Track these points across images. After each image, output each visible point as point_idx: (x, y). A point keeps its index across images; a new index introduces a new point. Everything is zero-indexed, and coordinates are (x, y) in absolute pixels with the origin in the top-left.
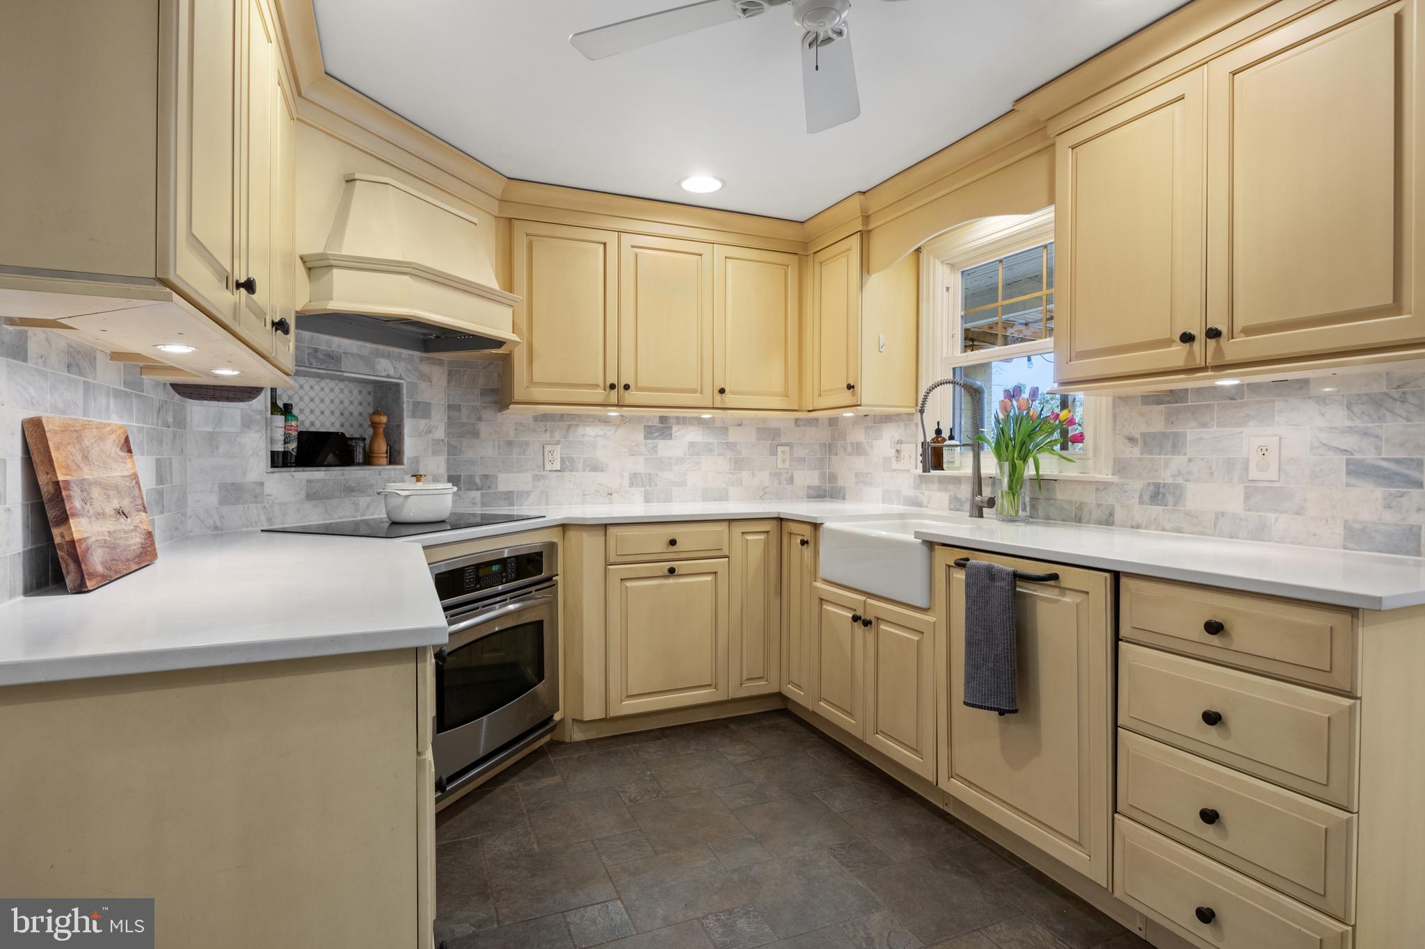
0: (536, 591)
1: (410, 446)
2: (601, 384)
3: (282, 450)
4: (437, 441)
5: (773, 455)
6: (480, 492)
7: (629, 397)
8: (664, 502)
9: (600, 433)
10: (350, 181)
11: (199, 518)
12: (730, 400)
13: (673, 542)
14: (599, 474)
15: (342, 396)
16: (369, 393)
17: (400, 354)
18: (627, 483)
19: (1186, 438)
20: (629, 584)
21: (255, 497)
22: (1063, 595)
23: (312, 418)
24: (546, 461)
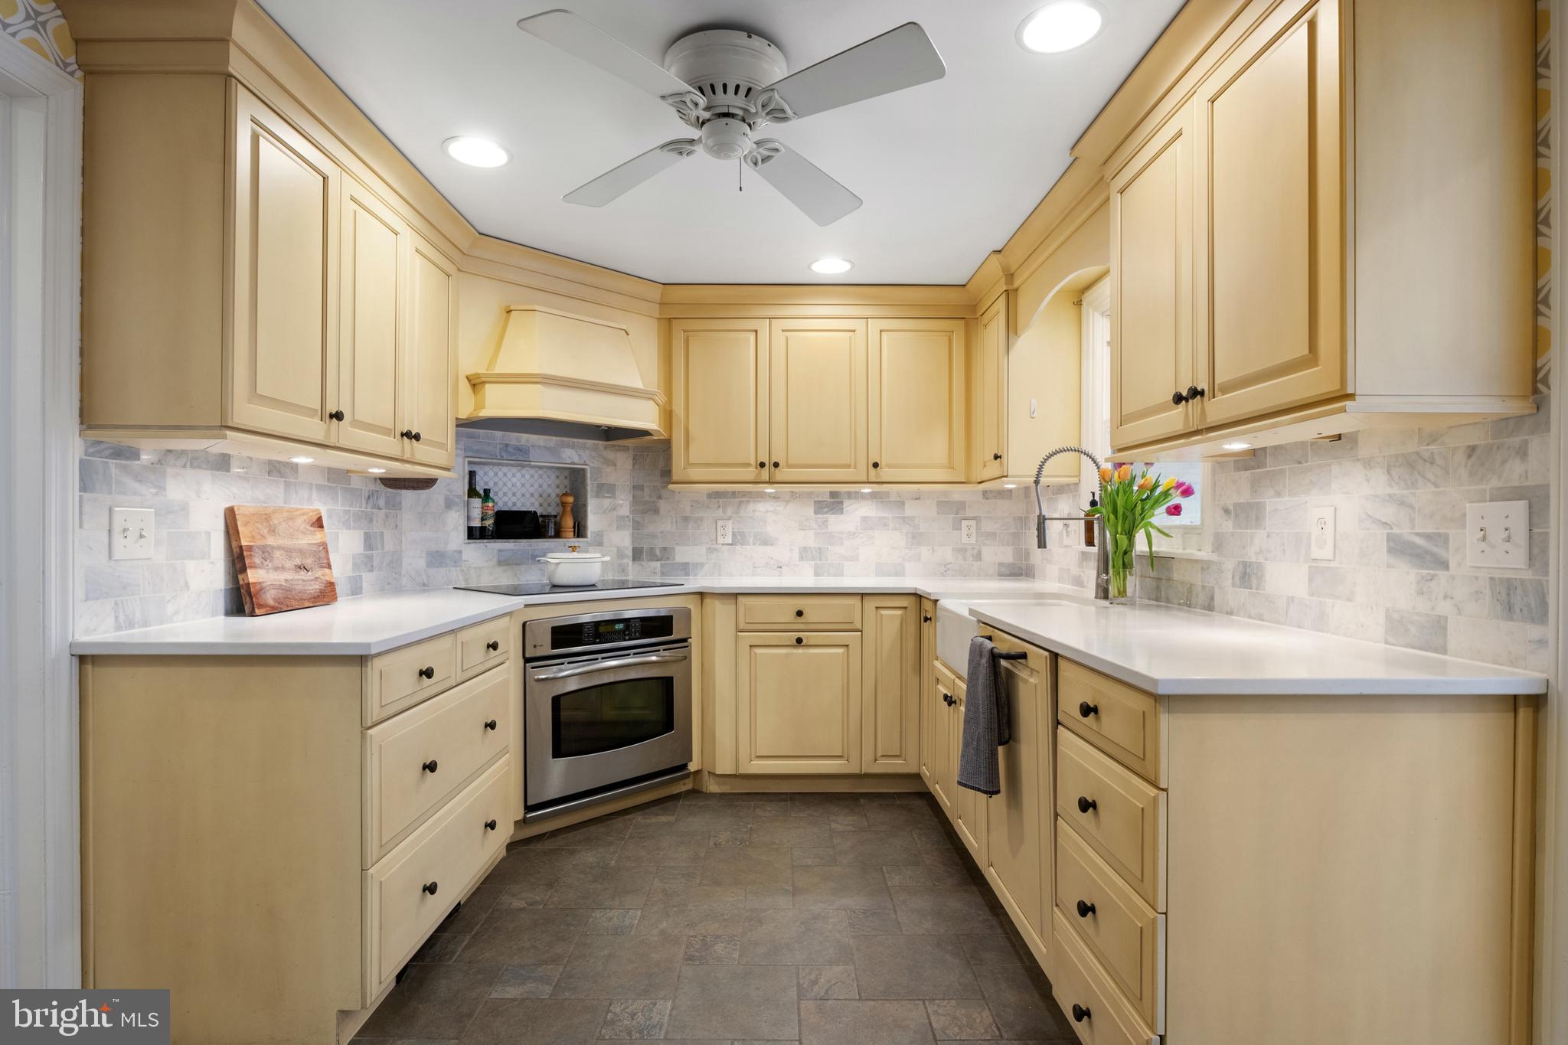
0: (664, 650)
1: (593, 522)
2: (752, 461)
3: (480, 525)
4: (622, 518)
5: (957, 529)
6: (659, 562)
7: (779, 475)
8: (835, 576)
9: (772, 509)
10: (509, 312)
11: (411, 576)
12: (885, 473)
13: (800, 614)
14: (769, 548)
15: (540, 481)
16: (566, 478)
17: (585, 444)
18: (796, 555)
19: (1265, 508)
20: (758, 651)
21: (455, 562)
22: (1031, 675)
23: (514, 499)
24: (719, 533)
